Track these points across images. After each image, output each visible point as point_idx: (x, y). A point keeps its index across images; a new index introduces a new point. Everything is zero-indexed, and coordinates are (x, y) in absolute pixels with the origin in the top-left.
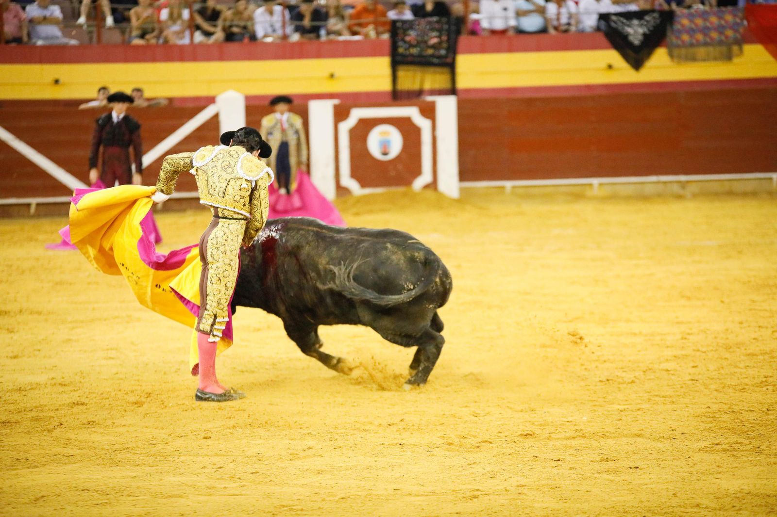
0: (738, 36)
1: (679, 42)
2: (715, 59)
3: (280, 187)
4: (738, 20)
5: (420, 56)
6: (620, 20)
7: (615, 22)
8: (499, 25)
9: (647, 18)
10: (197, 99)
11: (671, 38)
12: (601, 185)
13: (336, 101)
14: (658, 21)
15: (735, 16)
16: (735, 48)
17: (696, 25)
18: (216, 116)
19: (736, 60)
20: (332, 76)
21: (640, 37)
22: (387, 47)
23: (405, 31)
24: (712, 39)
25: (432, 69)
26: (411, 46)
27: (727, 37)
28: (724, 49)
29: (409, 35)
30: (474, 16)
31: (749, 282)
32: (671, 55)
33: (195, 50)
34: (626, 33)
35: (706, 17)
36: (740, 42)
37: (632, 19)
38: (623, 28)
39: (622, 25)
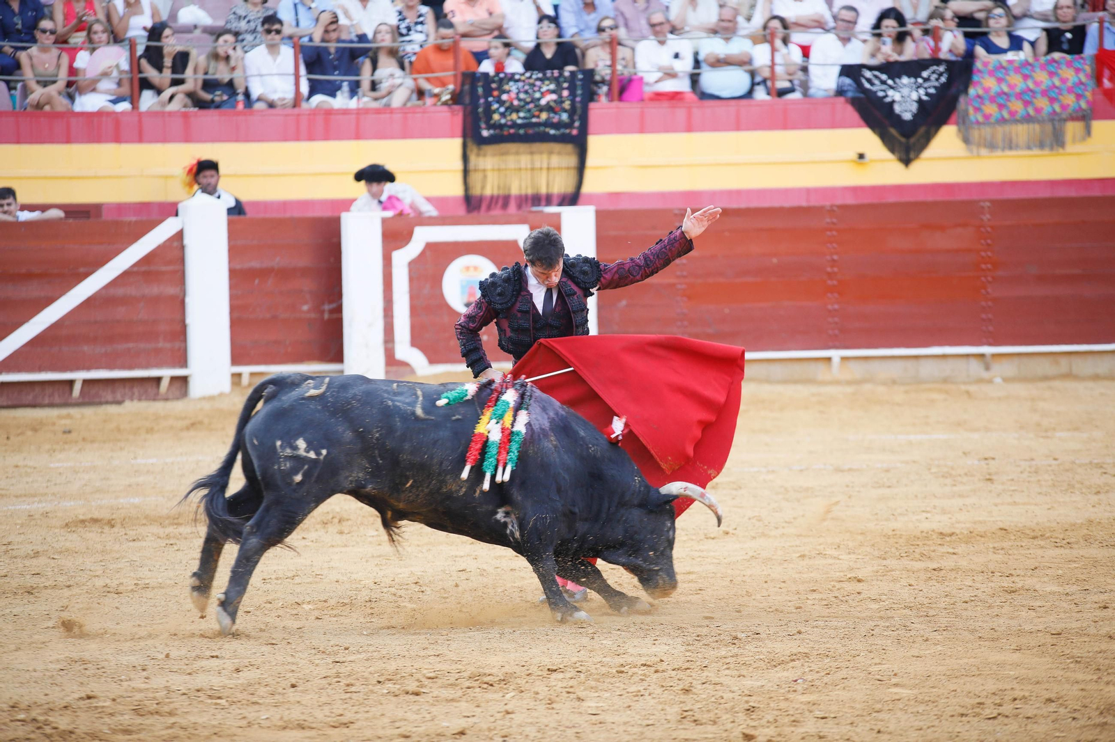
0: (1083, 105)
1: (980, 119)
2: (1042, 145)
4: (1083, 77)
5: (526, 134)
6: (876, 77)
7: (869, 81)
9: (925, 74)
10: (144, 207)
11: (965, 108)
12: (844, 359)
14: (943, 79)
15: (1078, 70)
16: (1074, 127)
17: (1011, 87)
18: (180, 235)
21: (914, 108)
24: (1038, 110)
26: (511, 109)
27: (1064, 107)
32: (966, 140)
33: (140, 122)
34: (888, 100)
35: (1026, 71)
36: (1085, 117)
37: (900, 77)
38: (884, 91)
39: (884, 87)
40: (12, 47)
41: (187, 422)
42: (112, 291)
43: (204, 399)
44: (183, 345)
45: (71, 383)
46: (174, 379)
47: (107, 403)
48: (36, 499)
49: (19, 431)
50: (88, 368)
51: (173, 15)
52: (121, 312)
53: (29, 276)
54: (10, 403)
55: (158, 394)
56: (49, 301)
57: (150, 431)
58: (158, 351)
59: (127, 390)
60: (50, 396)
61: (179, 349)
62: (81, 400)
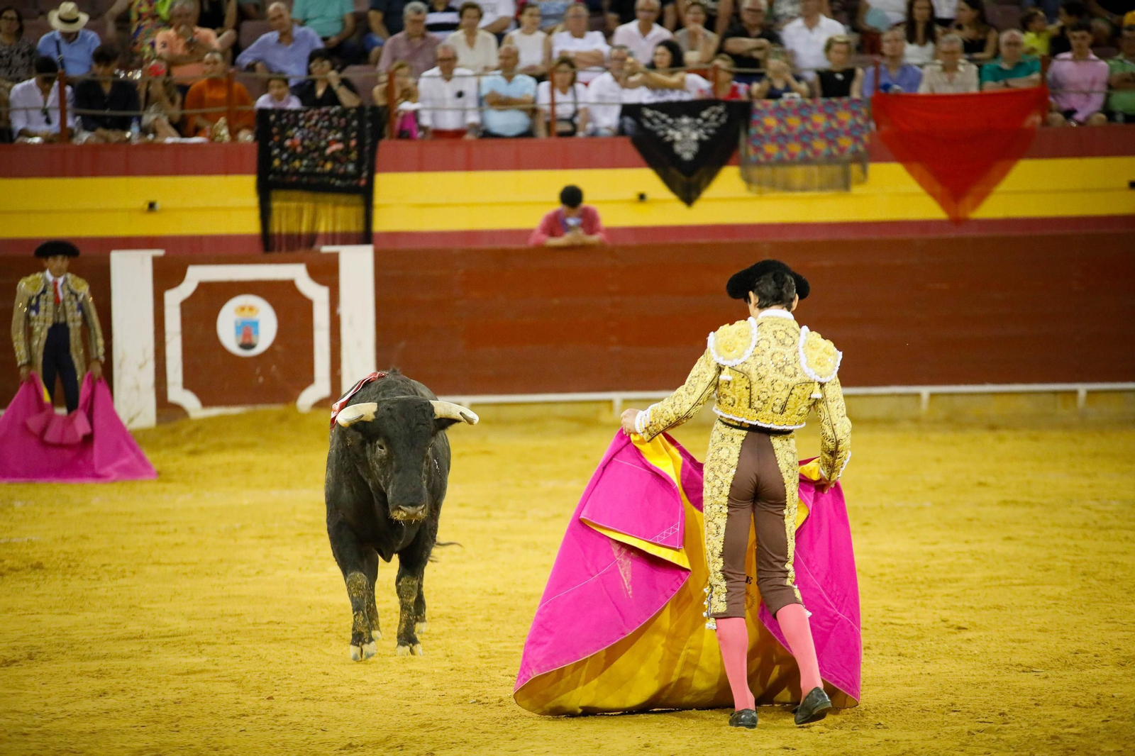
0: (860, 148)
1: (761, 158)
2: (822, 188)
3: (55, 402)
4: (860, 121)
5: (310, 174)
6: (657, 117)
7: (649, 120)
8: (450, 122)
9: (705, 114)
11: (746, 148)
12: (625, 401)
13: (160, 253)
14: (723, 120)
15: (855, 113)
16: (855, 169)
17: (790, 128)
19: (856, 190)
20: (152, 206)
21: (695, 147)
22: (252, 158)
23: (283, 129)
24: (816, 152)
25: (331, 197)
26: (294, 155)
27: (842, 150)
28: (836, 170)
29: (292, 138)
30: (407, 106)
31: (881, 575)
32: (748, 180)
34: (668, 139)
35: (804, 113)
36: (862, 159)
37: (679, 116)
38: (664, 130)
39: (663, 126)
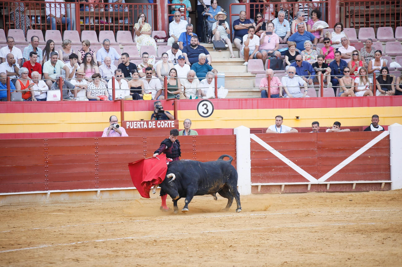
33: (376, 99)
40: (337, 77)
41: (391, 198)
42: (366, 155)
43: (396, 190)
44: (389, 172)
45: (352, 184)
46: (386, 183)
47: (364, 191)
48: (341, 222)
49: (336, 200)
50: (358, 180)
51: (389, 65)
52: (368, 162)
53: (340, 150)
54: (333, 191)
55: (380, 189)
56: (345, 158)
57: (378, 201)
58: (381, 174)
59: (370, 187)
60: (345, 189)
61: (388, 174)
62: (355, 190)
